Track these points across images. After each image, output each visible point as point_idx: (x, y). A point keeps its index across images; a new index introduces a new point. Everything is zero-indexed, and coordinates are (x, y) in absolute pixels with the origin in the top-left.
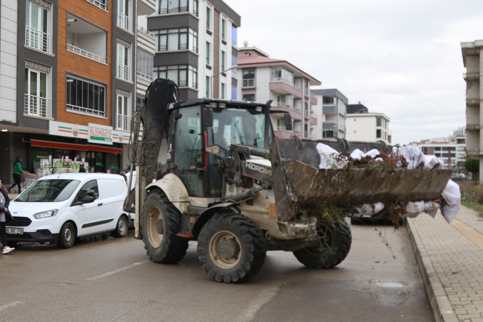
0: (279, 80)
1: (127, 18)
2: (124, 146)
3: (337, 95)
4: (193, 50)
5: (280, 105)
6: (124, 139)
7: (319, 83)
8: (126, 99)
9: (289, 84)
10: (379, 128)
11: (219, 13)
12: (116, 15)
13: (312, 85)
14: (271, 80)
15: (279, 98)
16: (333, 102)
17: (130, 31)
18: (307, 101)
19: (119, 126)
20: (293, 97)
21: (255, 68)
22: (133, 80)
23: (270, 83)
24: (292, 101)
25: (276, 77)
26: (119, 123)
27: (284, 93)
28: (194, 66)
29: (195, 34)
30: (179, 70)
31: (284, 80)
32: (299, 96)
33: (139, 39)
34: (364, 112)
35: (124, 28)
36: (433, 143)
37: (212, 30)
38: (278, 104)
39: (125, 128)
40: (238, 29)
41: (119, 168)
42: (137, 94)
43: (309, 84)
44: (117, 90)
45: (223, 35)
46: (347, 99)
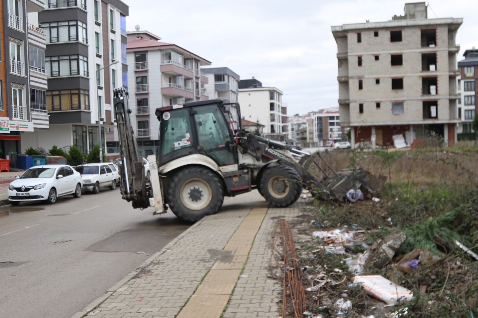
0: (169, 62)
1: (18, 18)
2: (21, 133)
3: (228, 73)
4: (83, 41)
5: (172, 86)
6: (21, 127)
7: (209, 63)
8: (20, 91)
9: (179, 66)
10: (272, 101)
11: (107, 4)
12: (7, 16)
13: (201, 65)
14: (162, 62)
15: (170, 78)
16: (224, 80)
17: (21, 30)
18: (198, 80)
19: (15, 116)
20: (183, 78)
21: (147, 51)
22: (26, 74)
23: (161, 66)
24: (183, 81)
25: (166, 60)
26: (15, 114)
27: (174, 74)
28: (84, 56)
29: (84, 26)
30: (70, 60)
31: (174, 62)
32: (189, 76)
33: (30, 36)
34: (258, 86)
35: (15, 27)
36: (328, 112)
37: (100, 21)
38: (170, 85)
39: (21, 117)
40: (127, 17)
41: (18, 153)
42: (30, 86)
43: (199, 64)
44: (12, 84)
45: (112, 24)
46: (238, 76)
